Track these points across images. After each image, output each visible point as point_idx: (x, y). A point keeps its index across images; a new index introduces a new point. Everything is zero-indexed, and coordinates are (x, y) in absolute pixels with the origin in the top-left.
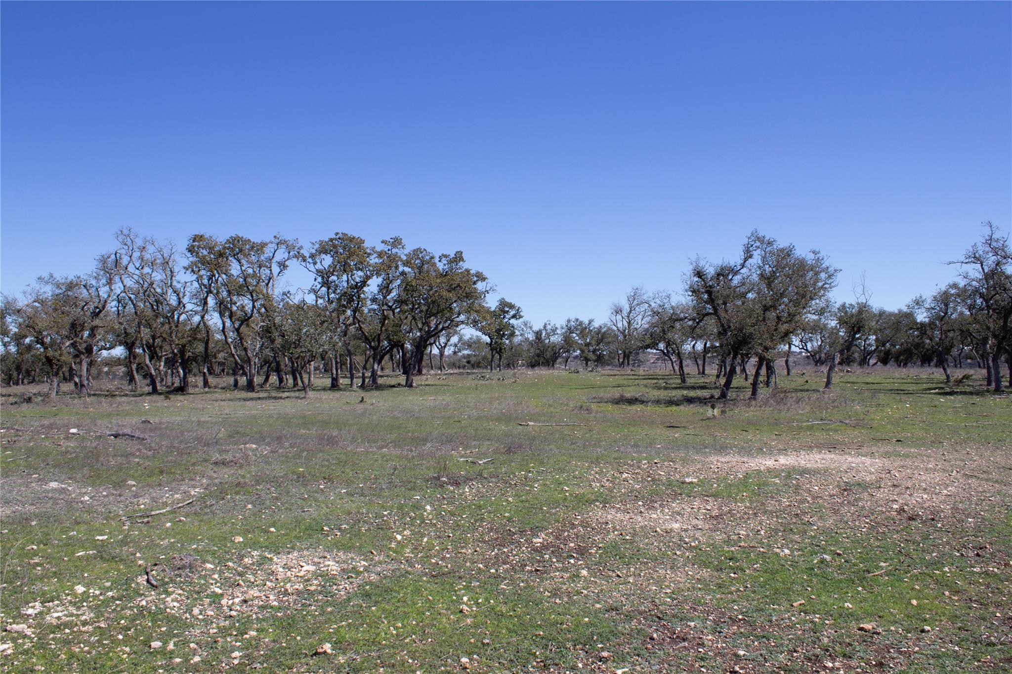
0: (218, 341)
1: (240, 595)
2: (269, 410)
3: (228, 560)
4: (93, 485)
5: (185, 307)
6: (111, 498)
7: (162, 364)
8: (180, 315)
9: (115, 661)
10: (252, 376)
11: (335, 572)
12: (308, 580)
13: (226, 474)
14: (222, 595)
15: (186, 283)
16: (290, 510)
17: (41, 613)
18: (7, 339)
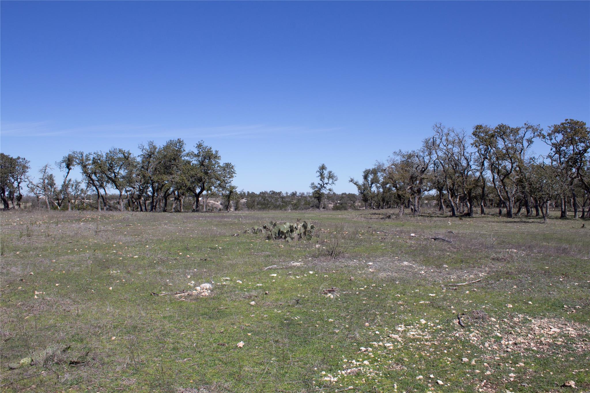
0: (490, 187)
1: (512, 339)
2: (521, 229)
3: (504, 318)
4: (426, 265)
5: (471, 167)
6: (436, 274)
7: (458, 199)
8: (468, 172)
9: (444, 365)
10: (510, 208)
11: (573, 336)
12: (555, 337)
13: (499, 266)
14: (501, 338)
15: (472, 153)
16: (541, 292)
17: (405, 331)
18: (378, 185)
